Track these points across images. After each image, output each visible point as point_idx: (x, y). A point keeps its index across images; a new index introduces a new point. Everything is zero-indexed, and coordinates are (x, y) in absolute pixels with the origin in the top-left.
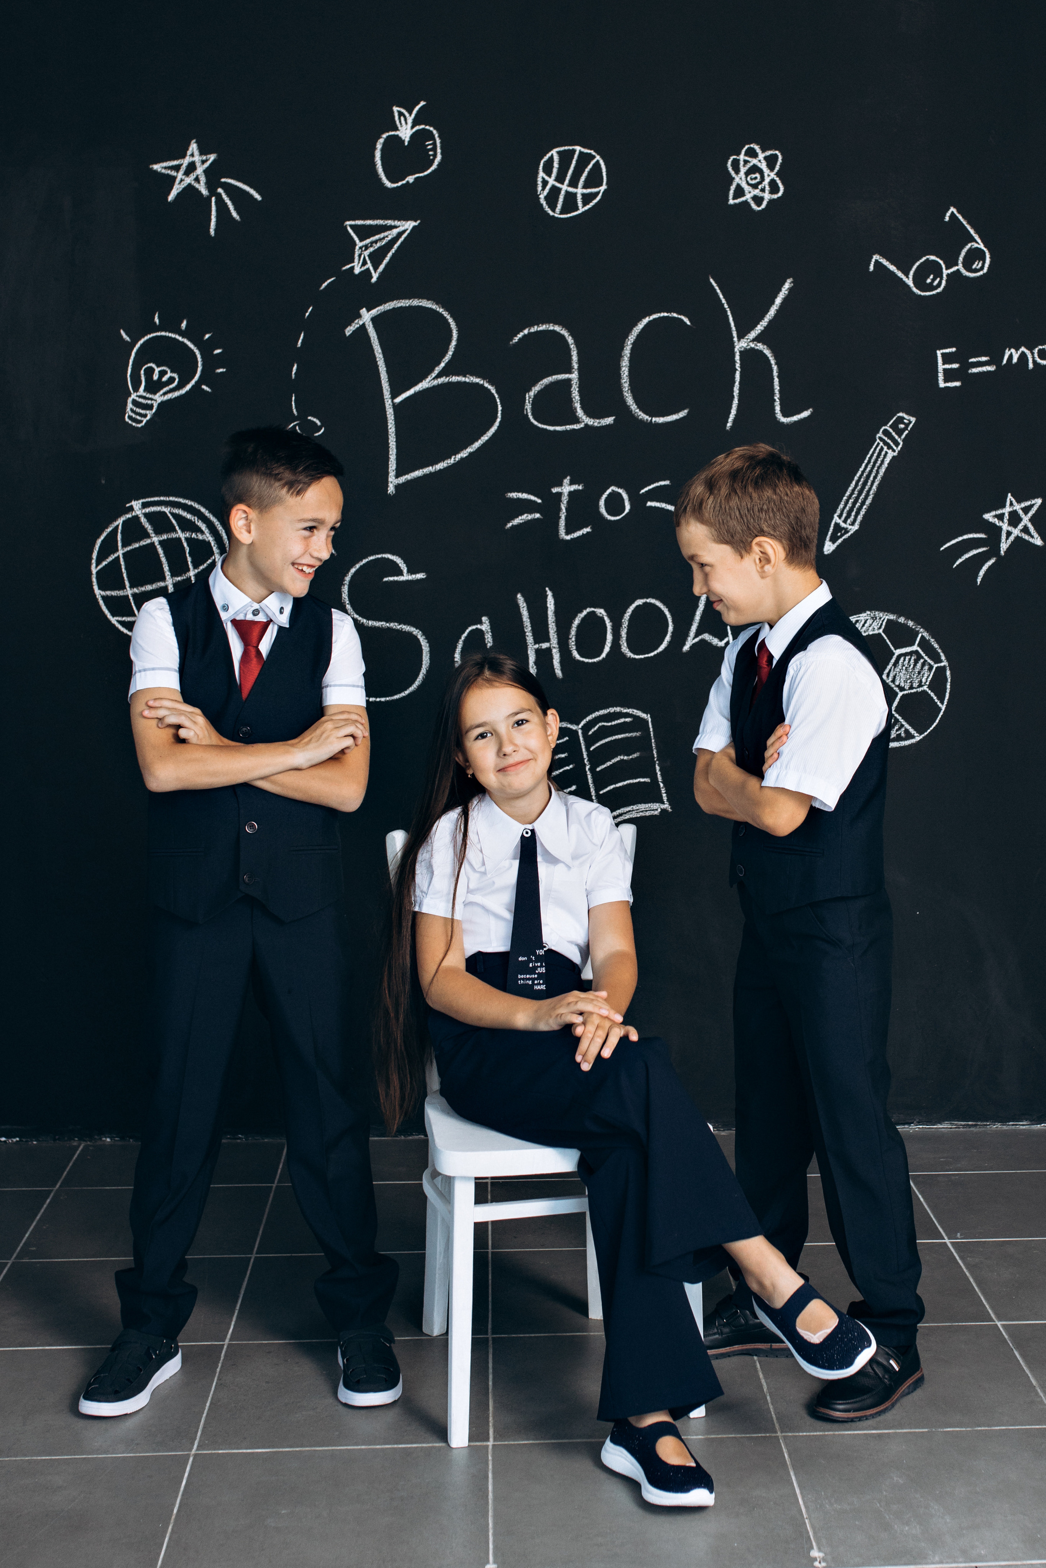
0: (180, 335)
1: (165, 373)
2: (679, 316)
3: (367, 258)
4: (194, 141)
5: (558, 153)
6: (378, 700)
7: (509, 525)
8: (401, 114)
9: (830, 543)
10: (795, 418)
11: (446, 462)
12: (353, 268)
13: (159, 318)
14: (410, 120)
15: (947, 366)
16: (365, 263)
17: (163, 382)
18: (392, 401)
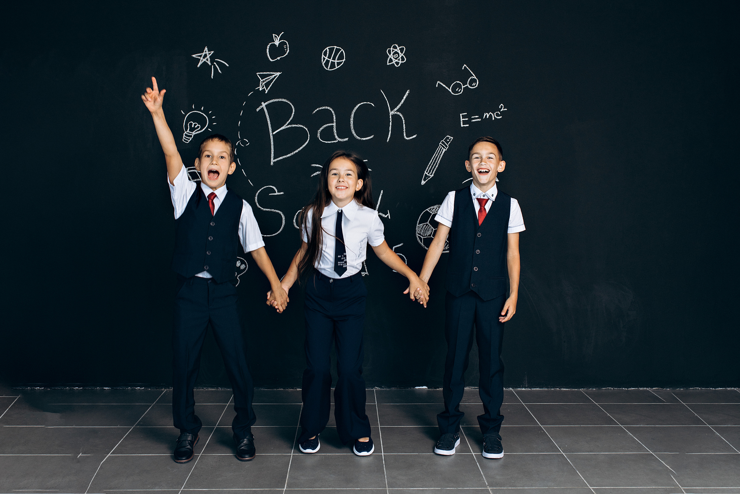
0: (201, 112)
1: (196, 125)
2: (370, 103)
3: (264, 85)
4: (206, 47)
5: (328, 48)
6: (267, 236)
7: (312, 175)
8: (275, 36)
9: (424, 181)
10: (411, 138)
11: (290, 154)
12: (259, 88)
13: (194, 106)
14: (278, 39)
15: (464, 119)
16: (263, 87)
17: (196, 128)
18: (272, 134)
